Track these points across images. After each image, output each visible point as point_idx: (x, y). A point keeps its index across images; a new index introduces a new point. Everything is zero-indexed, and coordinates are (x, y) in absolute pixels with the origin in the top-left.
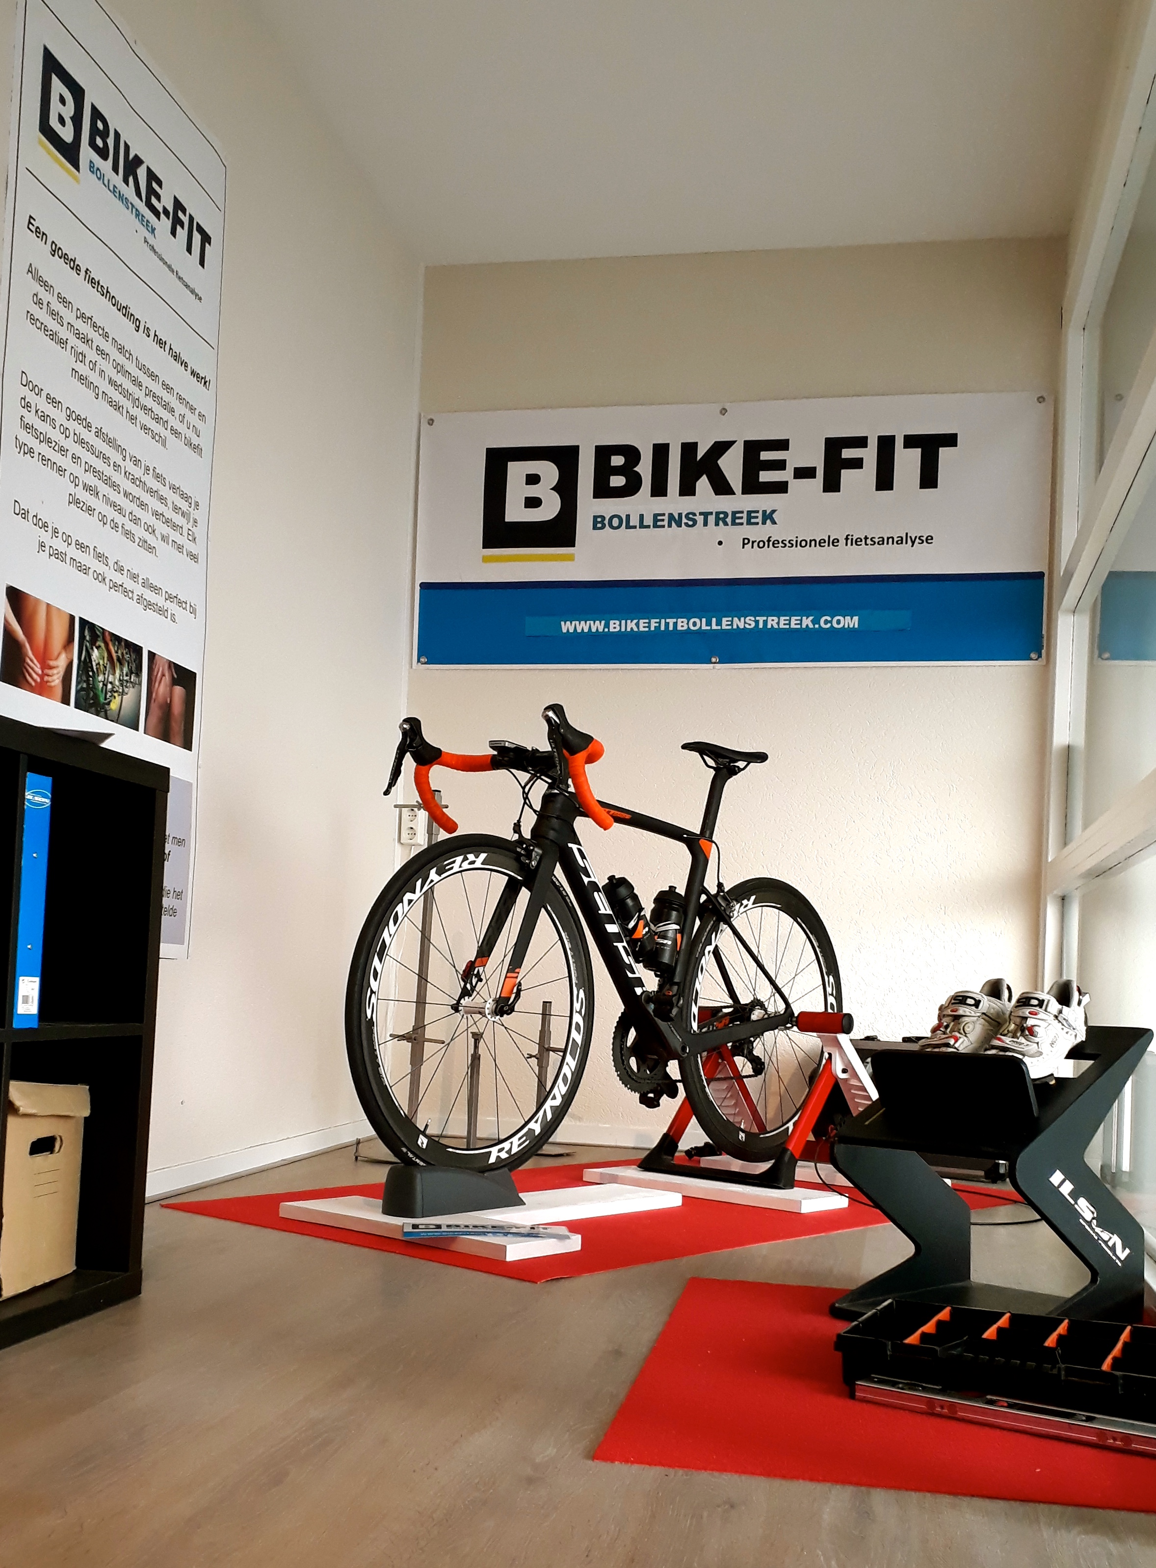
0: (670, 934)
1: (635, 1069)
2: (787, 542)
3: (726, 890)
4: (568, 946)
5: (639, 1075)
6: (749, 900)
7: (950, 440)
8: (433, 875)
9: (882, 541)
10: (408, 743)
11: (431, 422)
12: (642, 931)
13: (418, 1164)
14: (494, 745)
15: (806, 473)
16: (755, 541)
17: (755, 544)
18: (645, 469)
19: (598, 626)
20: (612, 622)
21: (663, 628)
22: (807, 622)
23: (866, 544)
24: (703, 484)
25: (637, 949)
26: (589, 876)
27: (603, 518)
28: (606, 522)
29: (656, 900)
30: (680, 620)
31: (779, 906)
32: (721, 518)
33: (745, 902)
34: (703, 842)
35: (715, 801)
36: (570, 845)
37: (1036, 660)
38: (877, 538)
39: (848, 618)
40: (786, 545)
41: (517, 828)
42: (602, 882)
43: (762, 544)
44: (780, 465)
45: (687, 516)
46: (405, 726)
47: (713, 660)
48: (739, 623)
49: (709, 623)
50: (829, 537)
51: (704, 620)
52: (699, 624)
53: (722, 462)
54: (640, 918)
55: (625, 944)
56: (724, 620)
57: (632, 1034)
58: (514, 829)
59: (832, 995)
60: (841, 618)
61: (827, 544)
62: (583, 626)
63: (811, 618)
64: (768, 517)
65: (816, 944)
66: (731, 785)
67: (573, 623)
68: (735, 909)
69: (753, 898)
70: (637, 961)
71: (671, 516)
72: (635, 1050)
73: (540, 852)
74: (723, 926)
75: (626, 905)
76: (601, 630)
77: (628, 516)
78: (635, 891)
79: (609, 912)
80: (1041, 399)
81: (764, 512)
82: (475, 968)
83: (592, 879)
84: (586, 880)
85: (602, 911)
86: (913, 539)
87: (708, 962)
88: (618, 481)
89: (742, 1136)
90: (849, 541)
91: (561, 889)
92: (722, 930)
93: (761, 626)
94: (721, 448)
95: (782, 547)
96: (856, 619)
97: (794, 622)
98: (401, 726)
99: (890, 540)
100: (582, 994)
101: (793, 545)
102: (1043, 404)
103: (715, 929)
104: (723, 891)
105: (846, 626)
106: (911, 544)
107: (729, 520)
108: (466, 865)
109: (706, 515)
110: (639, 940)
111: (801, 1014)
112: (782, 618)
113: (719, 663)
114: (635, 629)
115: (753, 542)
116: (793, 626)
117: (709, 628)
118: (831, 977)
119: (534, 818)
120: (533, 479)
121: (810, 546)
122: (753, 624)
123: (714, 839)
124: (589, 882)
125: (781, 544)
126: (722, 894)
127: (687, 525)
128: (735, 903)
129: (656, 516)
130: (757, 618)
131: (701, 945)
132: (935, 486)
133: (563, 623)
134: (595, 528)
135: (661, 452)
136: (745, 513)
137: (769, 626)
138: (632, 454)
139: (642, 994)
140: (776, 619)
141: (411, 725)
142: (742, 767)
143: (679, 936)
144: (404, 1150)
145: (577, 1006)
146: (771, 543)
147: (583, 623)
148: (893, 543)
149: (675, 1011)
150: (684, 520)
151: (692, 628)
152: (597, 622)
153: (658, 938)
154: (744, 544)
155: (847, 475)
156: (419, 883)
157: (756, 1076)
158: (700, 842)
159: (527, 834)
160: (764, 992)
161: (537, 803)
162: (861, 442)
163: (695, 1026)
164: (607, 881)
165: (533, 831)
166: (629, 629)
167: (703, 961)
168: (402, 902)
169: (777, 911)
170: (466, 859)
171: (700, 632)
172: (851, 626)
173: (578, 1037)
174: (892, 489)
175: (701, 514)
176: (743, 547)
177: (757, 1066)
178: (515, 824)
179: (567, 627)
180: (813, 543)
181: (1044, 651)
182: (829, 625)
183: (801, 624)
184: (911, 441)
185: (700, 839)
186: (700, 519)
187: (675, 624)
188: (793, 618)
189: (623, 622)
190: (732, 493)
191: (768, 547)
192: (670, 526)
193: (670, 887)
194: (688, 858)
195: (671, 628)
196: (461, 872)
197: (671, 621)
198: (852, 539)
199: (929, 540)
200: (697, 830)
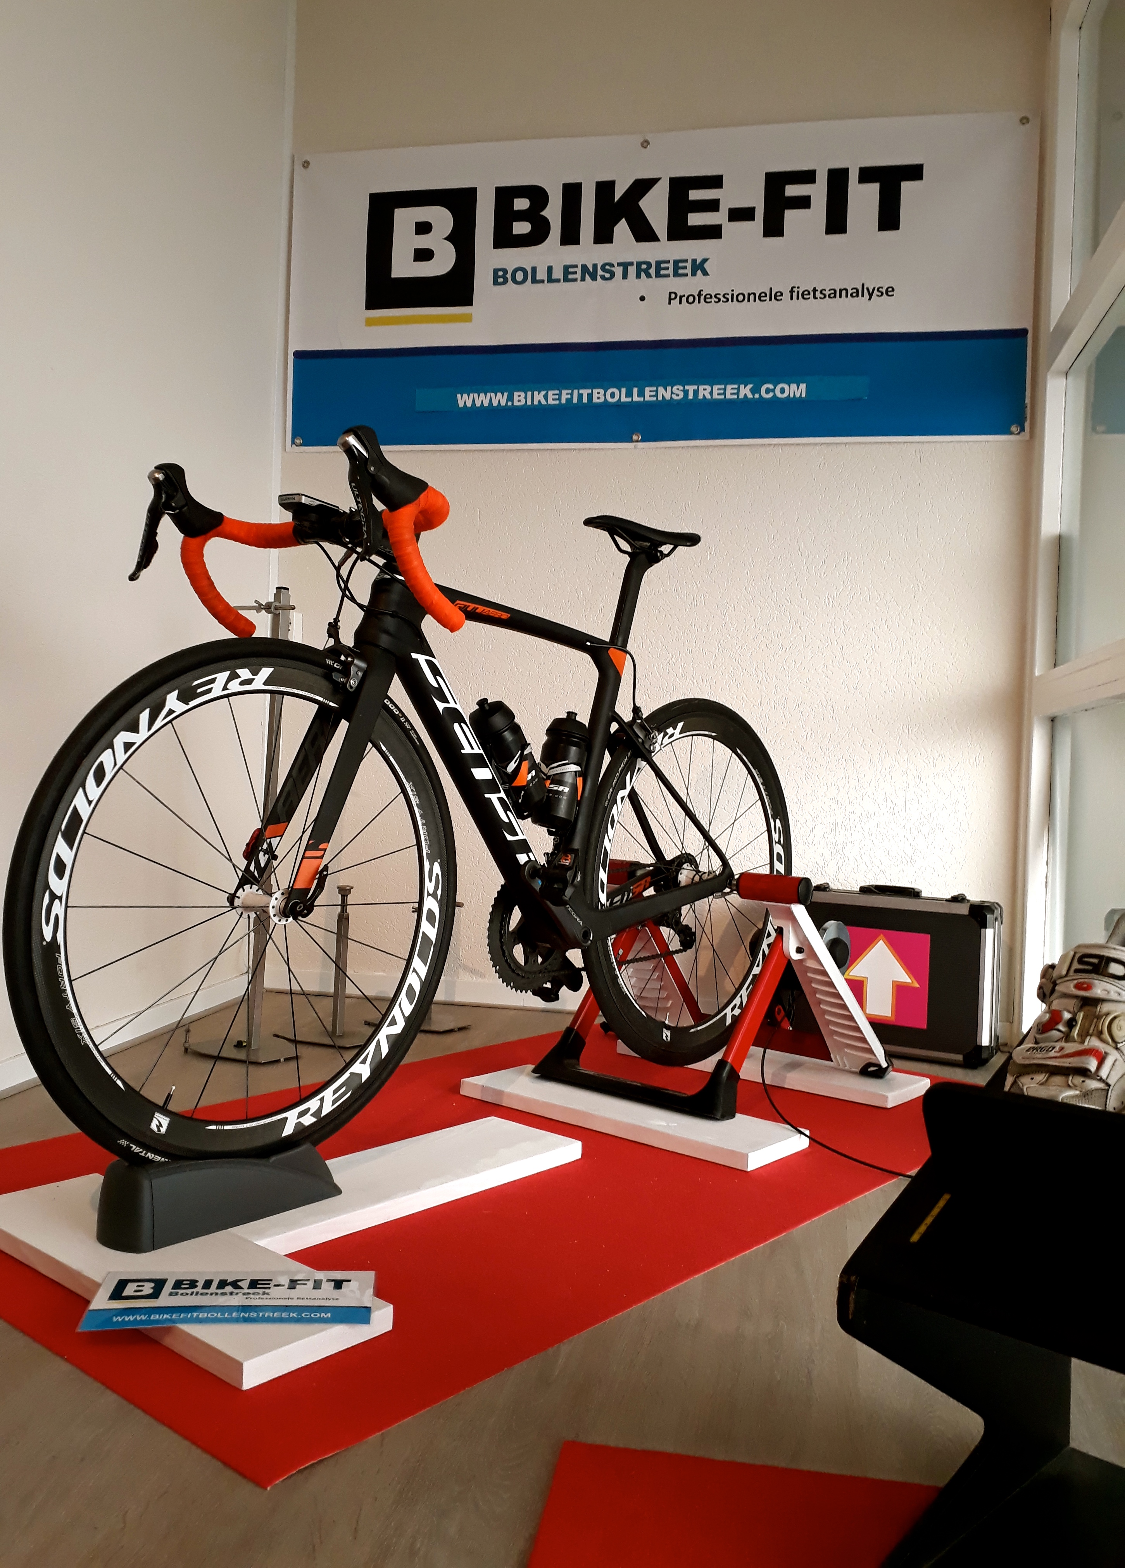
0: (569, 779)
1: (521, 961)
2: (721, 297)
3: (644, 717)
4: (414, 801)
5: (527, 968)
6: (675, 729)
7: (915, 172)
8: (172, 701)
9: (834, 294)
10: (163, 500)
11: (306, 164)
12: (526, 776)
13: (152, 1161)
14: (288, 503)
15: (741, 214)
16: (684, 296)
17: (684, 299)
18: (553, 212)
19: (499, 399)
20: (516, 394)
21: (575, 400)
22: (745, 391)
23: (815, 298)
24: (622, 229)
25: (520, 801)
26: (446, 701)
27: (505, 271)
28: (509, 276)
29: (549, 731)
30: (595, 391)
31: (714, 734)
32: (643, 269)
33: (670, 731)
34: (613, 653)
35: (629, 598)
36: (414, 656)
37: (1018, 434)
38: (827, 290)
39: (794, 386)
40: (719, 300)
41: (333, 629)
42: (467, 709)
43: (691, 299)
44: (712, 206)
45: (603, 268)
46: (157, 475)
47: (635, 437)
48: (665, 393)
49: (629, 394)
50: (771, 289)
51: (624, 390)
52: (618, 395)
53: (644, 203)
54: (522, 758)
55: (502, 795)
56: (647, 389)
57: (516, 915)
58: (328, 632)
59: (779, 842)
60: (786, 386)
61: (768, 298)
62: (482, 400)
63: (750, 386)
64: (699, 267)
65: (759, 781)
66: (652, 575)
67: (471, 395)
68: (656, 742)
69: (680, 725)
70: (521, 816)
71: (584, 268)
72: (520, 935)
73: (363, 665)
74: (641, 764)
75: (502, 740)
76: (503, 403)
77: (534, 270)
78: (516, 720)
79: (478, 750)
80: (1024, 120)
81: (694, 261)
82: (264, 841)
83: (452, 705)
84: (441, 706)
85: (467, 750)
86: (871, 291)
87: (622, 811)
88: (521, 228)
89: (667, 1034)
90: (795, 295)
91: (403, 720)
92: (639, 769)
93: (691, 396)
94: (642, 187)
95: (715, 302)
96: (803, 386)
97: (730, 392)
98: (151, 477)
99: (844, 293)
100: (437, 869)
101: (728, 300)
102: (1028, 126)
103: (631, 768)
104: (641, 718)
105: (792, 396)
106: (868, 297)
107: (652, 271)
108: (234, 686)
109: (625, 266)
110: (522, 788)
111: (742, 874)
112: (716, 387)
113: (642, 441)
114: (544, 402)
115: (681, 297)
116: (728, 396)
117: (629, 400)
118: (778, 821)
119: (359, 616)
120: (423, 228)
121: (749, 300)
122: (682, 395)
123: (628, 648)
124: (445, 709)
125: (714, 299)
126: (639, 721)
127: (603, 277)
128: (657, 734)
129: (566, 268)
130: (687, 387)
131: (611, 790)
132: (896, 227)
133: (459, 396)
134: (495, 283)
135: (572, 192)
136: (672, 262)
137: (701, 397)
138: (538, 196)
139: (526, 863)
140: (708, 388)
141: (166, 475)
142: (666, 552)
143: (580, 781)
144: (124, 1142)
145: (429, 886)
146: (702, 297)
147: (482, 395)
148: (847, 296)
149: (569, 892)
150: (600, 272)
151: (610, 399)
152: (499, 395)
153: (550, 784)
154: (670, 299)
155: (791, 216)
156: (144, 716)
157: (685, 951)
158: (609, 652)
159: (347, 639)
160: (694, 844)
161: (363, 594)
162: (808, 177)
163: (603, 897)
164: (477, 707)
165: (359, 634)
166: (536, 403)
167: (614, 811)
168: (111, 746)
169: (712, 740)
170: (234, 676)
171: (619, 405)
172: (798, 395)
173: (430, 931)
174: (845, 232)
175: (619, 264)
176: (670, 303)
177: (686, 938)
178: (330, 624)
179: (464, 400)
180: (752, 297)
181: (1027, 425)
182: (771, 395)
183: (738, 393)
184: (867, 175)
185: (610, 648)
186: (619, 271)
187: (590, 396)
188: (729, 387)
189: (529, 393)
190: (656, 239)
191: (699, 302)
192: (583, 279)
193: (568, 713)
194: (594, 674)
195: (585, 400)
196: (227, 696)
197: (585, 392)
198: (798, 292)
199: (889, 291)
200: (607, 637)
